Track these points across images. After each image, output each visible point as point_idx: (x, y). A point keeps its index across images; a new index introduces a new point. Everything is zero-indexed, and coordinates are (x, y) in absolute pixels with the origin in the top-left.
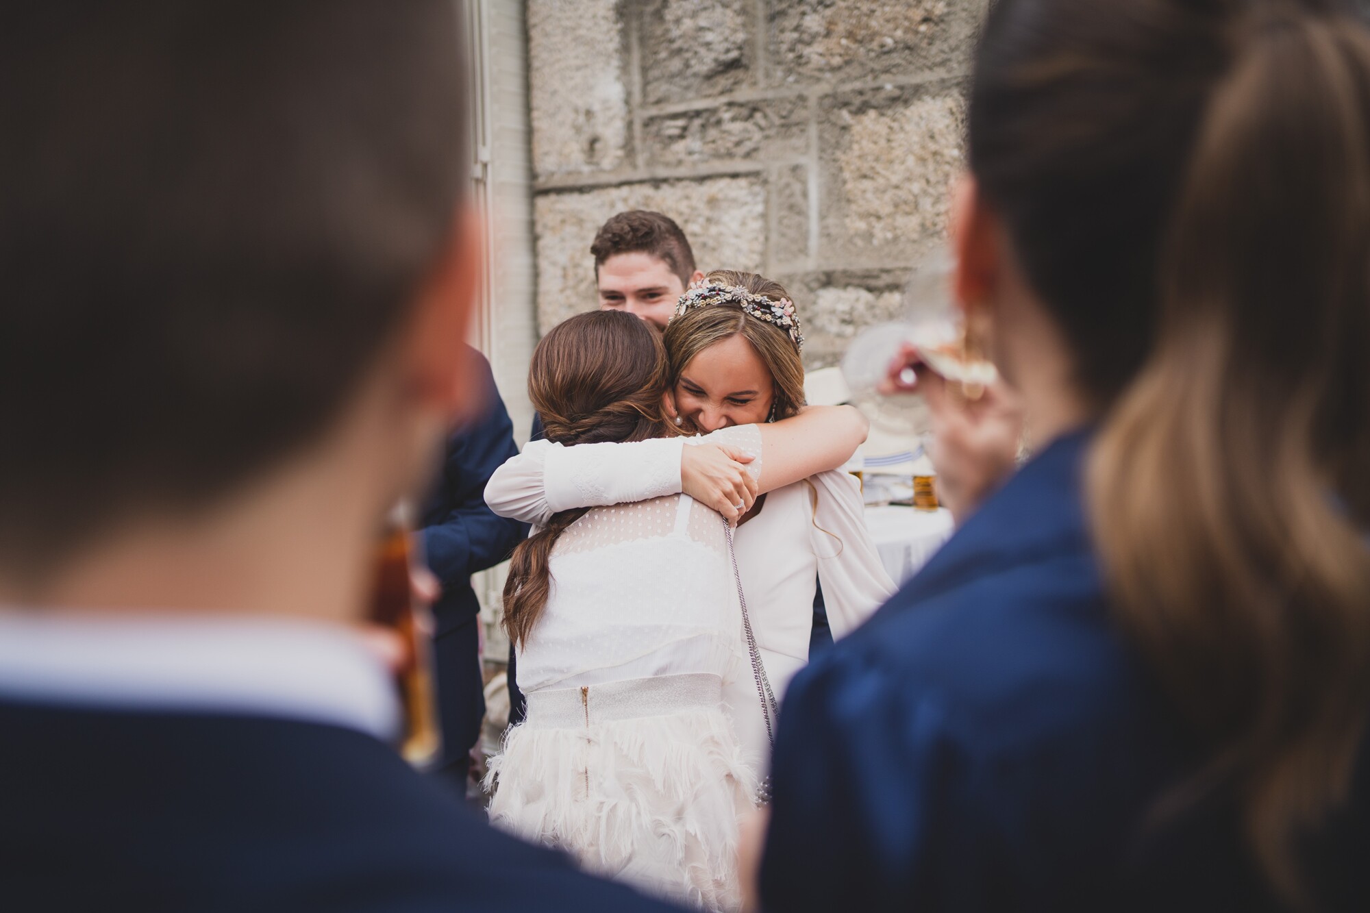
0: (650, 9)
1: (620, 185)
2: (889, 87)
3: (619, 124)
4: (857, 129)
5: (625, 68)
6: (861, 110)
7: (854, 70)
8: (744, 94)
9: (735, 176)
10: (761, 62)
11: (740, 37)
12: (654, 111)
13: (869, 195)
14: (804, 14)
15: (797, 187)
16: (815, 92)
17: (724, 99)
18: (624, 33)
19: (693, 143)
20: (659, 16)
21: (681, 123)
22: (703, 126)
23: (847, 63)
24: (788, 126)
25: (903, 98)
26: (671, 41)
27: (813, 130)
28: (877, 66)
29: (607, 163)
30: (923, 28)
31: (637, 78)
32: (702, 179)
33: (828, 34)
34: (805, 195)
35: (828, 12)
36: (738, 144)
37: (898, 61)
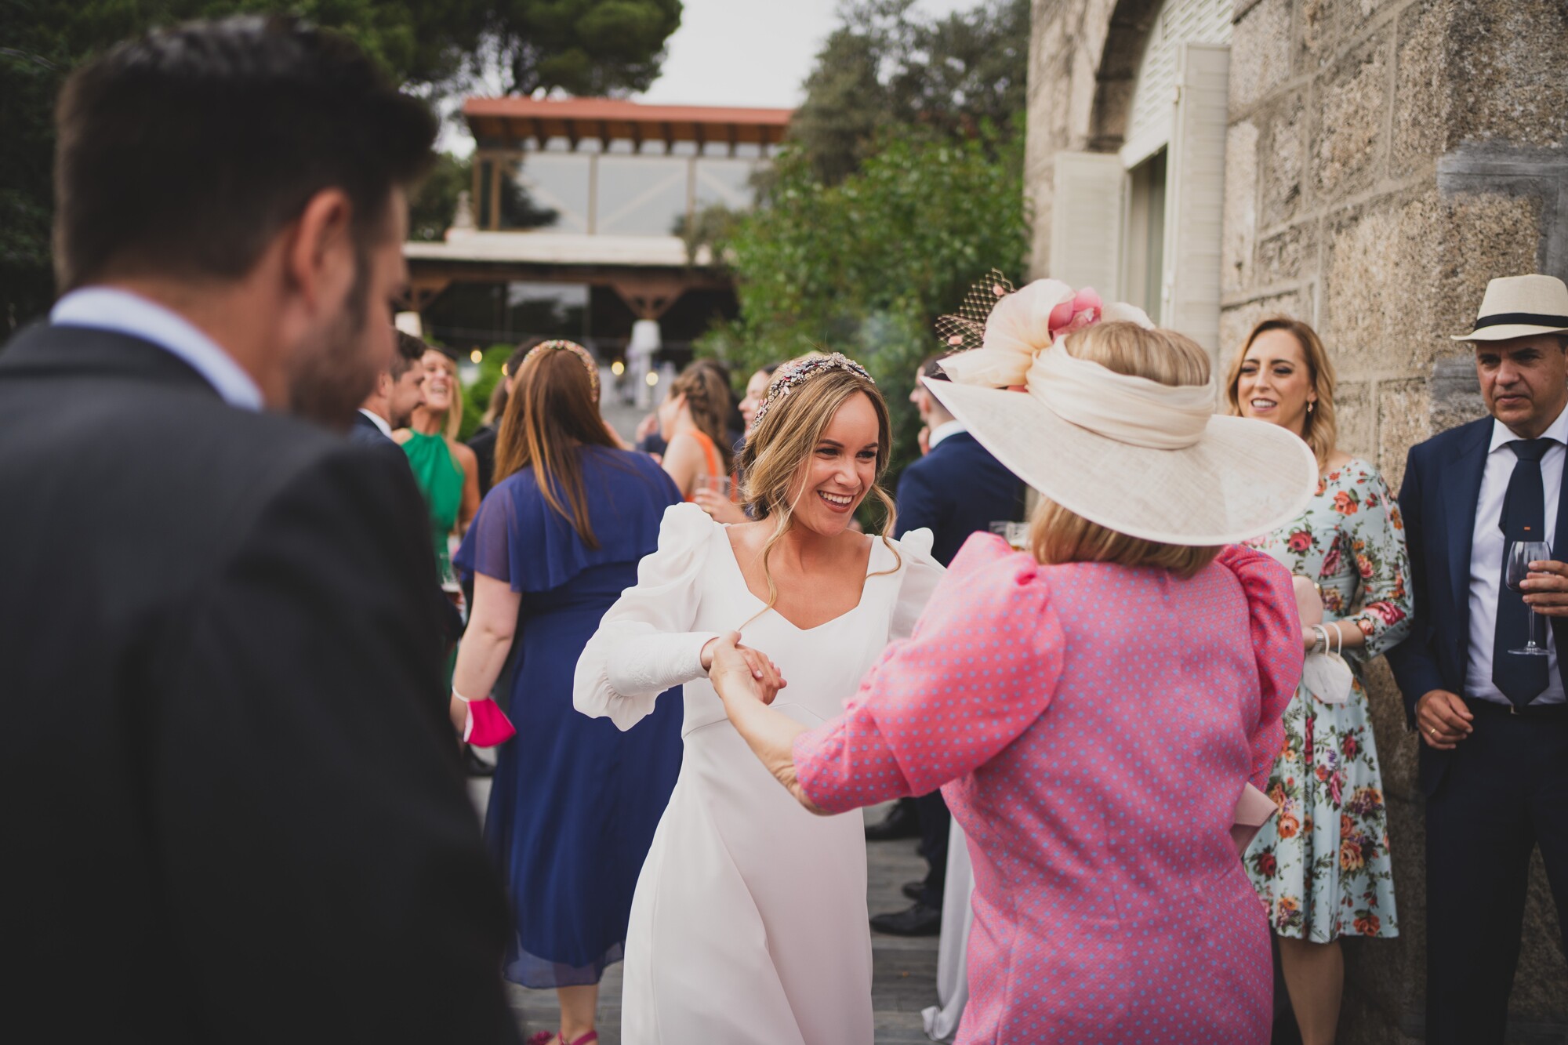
0: (1268, 142)
1: (1250, 302)
2: (1349, 207)
3: (1251, 248)
4: (1337, 249)
5: (1256, 198)
6: (1339, 232)
7: (1337, 192)
8: (1297, 219)
9: (1289, 293)
10: (1304, 189)
11: (1299, 164)
12: (1264, 236)
13: (1340, 311)
14: (1322, 141)
15: (1309, 305)
16: (1322, 212)
17: (1289, 223)
18: (1258, 164)
19: (1275, 265)
20: (1272, 147)
21: (1271, 246)
22: (1281, 249)
23: (1335, 185)
24: (1310, 247)
25: (1355, 219)
26: (1274, 171)
27: (1320, 247)
28: (1346, 187)
29: (1246, 281)
30: (1368, 150)
31: (1260, 206)
32: (1279, 297)
33: (1332, 161)
34: (1313, 312)
35: (1334, 137)
36: (1293, 263)
37: (1355, 183)
